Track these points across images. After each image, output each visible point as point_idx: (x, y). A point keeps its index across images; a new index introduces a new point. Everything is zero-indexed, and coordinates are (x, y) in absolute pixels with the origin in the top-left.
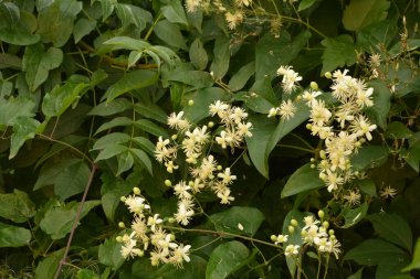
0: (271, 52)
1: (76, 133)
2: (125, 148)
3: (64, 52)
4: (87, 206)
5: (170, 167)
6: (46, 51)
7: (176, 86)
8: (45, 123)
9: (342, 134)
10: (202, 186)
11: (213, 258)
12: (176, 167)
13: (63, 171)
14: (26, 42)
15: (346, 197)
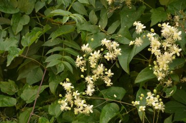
0: (128, 16)
1: (36, 54)
2: (60, 61)
3: (30, 17)
4: (42, 88)
5: (83, 70)
6: (22, 16)
7: (83, 32)
8: (23, 49)
9: (166, 53)
10: (98, 78)
11: (103, 111)
12: (86, 70)
13: (30, 72)
14: (13, 12)
15: (165, 82)
